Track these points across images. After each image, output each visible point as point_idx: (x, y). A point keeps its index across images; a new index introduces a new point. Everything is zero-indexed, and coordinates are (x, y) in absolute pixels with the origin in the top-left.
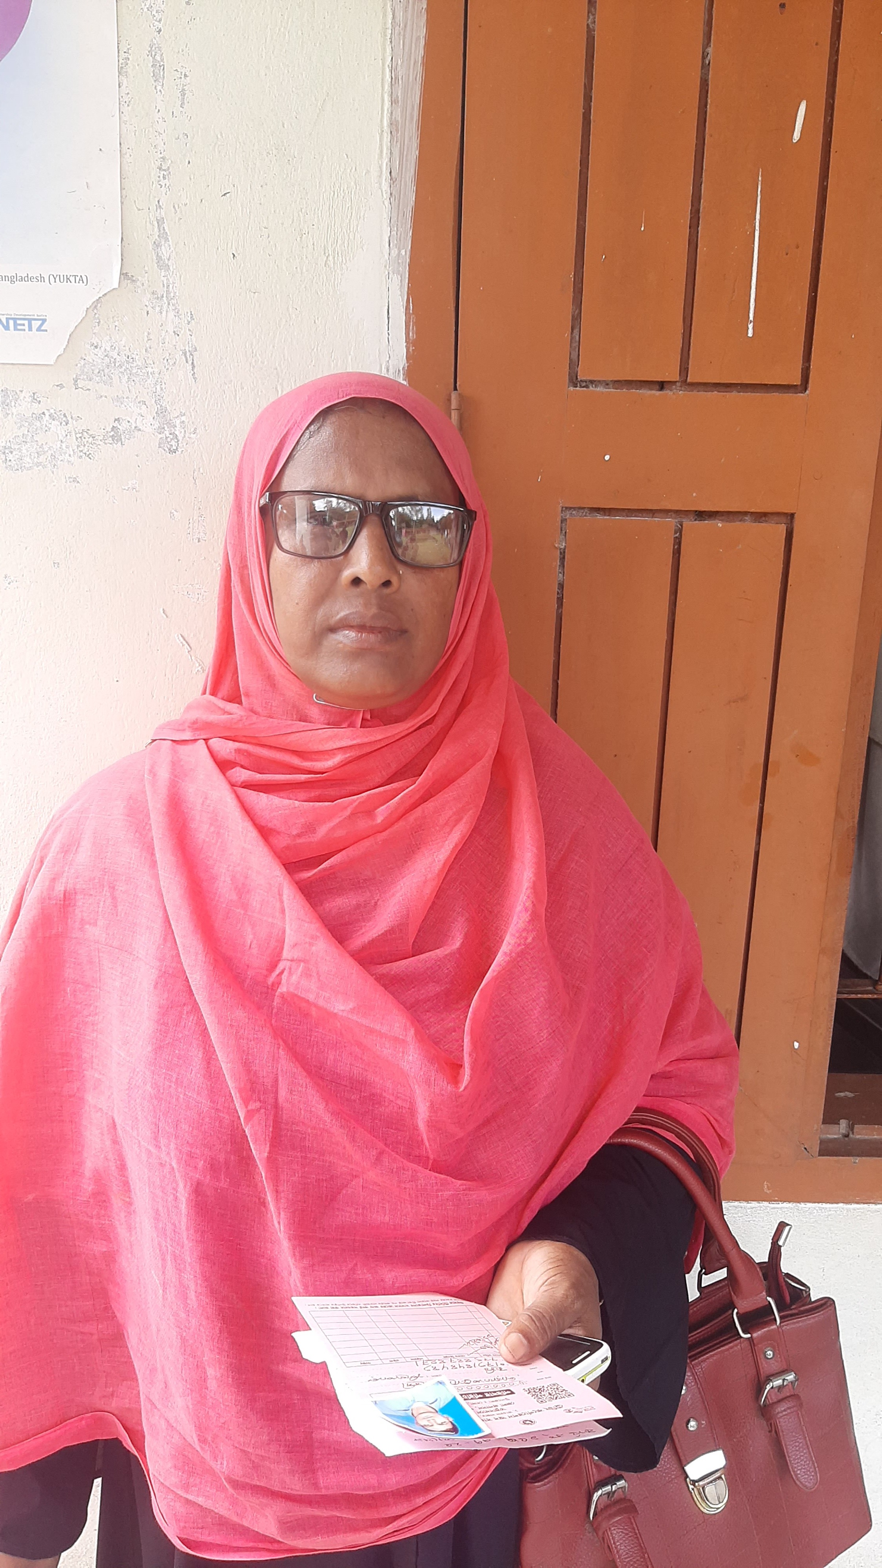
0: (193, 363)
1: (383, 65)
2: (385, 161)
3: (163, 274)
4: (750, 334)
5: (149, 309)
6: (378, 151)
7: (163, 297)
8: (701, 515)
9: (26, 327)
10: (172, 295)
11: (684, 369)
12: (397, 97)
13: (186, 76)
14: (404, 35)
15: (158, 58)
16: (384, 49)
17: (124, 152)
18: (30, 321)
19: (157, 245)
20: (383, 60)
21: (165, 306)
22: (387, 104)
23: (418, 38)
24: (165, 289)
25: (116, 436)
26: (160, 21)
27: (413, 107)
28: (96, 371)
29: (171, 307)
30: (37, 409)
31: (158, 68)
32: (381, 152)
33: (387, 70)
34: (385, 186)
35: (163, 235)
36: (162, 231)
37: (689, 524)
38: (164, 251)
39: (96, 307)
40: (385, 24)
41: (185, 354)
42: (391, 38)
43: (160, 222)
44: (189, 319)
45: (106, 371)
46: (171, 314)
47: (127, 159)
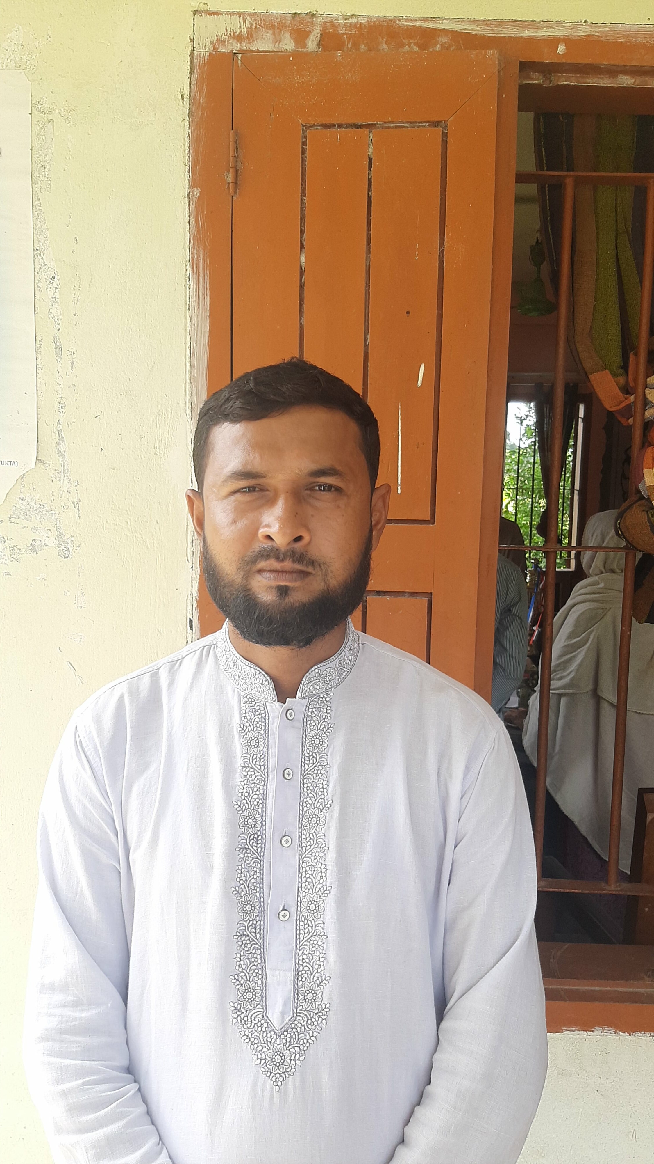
0: (78, 509)
1: (185, 347)
2: (188, 397)
3: (61, 460)
4: (399, 492)
5: (53, 479)
7: (61, 472)
8: (378, 593)
10: (66, 471)
12: (194, 363)
13: (74, 353)
14: (197, 331)
15: (58, 344)
16: (186, 338)
17: (39, 394)
19: (58, 444)
20: (186, 344)
21: (62, 477)
22: (188, 368)
23: (205, 332)
24: (62, 468)
25: (33, 549)
26: (59, 325)
27: (203, 369)
28: (22, 513)
29: (66, 477)
31: (58, 350)
32: (186, 393)
33: (188, 350)
35: (62, 439)
36: (61, 436)
37: (370, 598)
38: (62, 448)
39: (22, 478)
40: (186, 324)
41: (73, 503)
42: (190, 332)
43: (60, 432)
44: (76, 484)
45: (28, 512)
46: (66, 482)
47: (40, 398)
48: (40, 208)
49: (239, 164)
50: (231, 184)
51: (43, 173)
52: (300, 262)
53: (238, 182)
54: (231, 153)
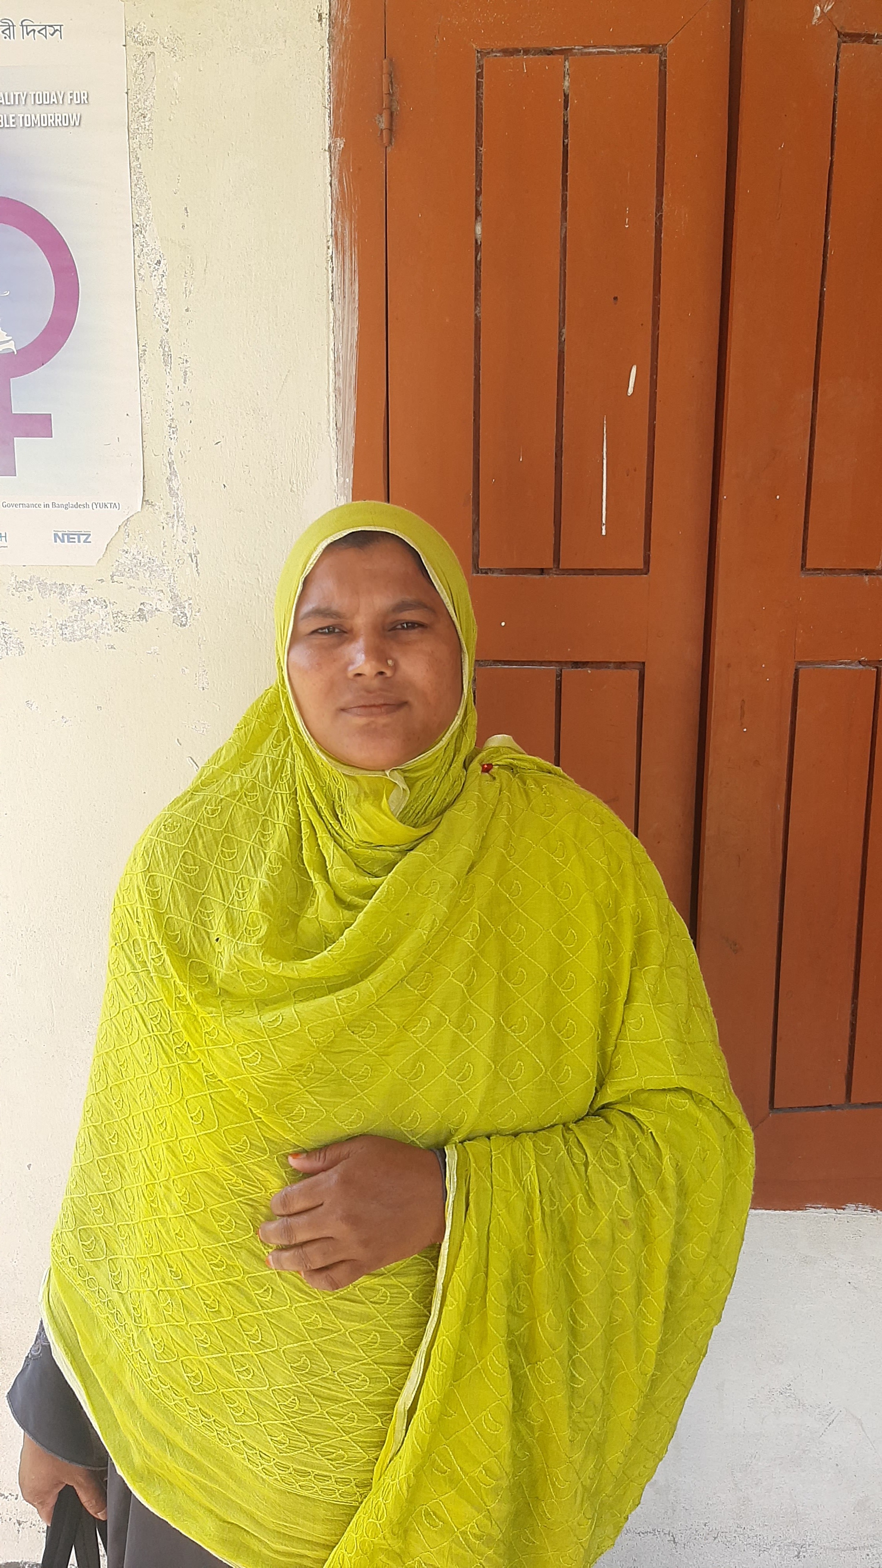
0: (196, 563)
1: (328, 349)
2: (332, 415)
3: (174, 500)
4: (604, 533)
5: (164, 525)
6: (326, 410)
7: (174, 516)
8: (576, 664)
9: (76, 540)
10: (181, 515)
11: (557, 559)
12: (339, 371)
13: (187, 361)
14: (343, 326)
15: (167, 349)
16: (329, 337)
17: (144, 416)
18: (79, 535)
19: (169, 480)
20: (328, 345)
21: (176, 523)
22: (332, 376)
23: (353, 329)
24: (176, 510)
25: (141, 615)
26: (167, 323)
27: (351, 377)
28: (127, 570)
29: (180, 523)
30: (85, 597)
31: (167, 358)
32: (329, 409)
33: (331, 353)
34: (333, 434)
35: (174, 473)
36: (173, 470)
37: (567, 671)
38: (175, 484)
39: (126, 524)
40: (329, 319)
41: (191, 555)
42: (333, 329)
43: (171, 464)
44: (193, 531)
45: (134, 569)
46: (181, 528)
47: (146, 421)
48: (140, 170)
49: (395, 104)
50: (384, 132)
51: (142, 124)
52: (475, 233)
53: (394, 128)
54: (385, 91)
